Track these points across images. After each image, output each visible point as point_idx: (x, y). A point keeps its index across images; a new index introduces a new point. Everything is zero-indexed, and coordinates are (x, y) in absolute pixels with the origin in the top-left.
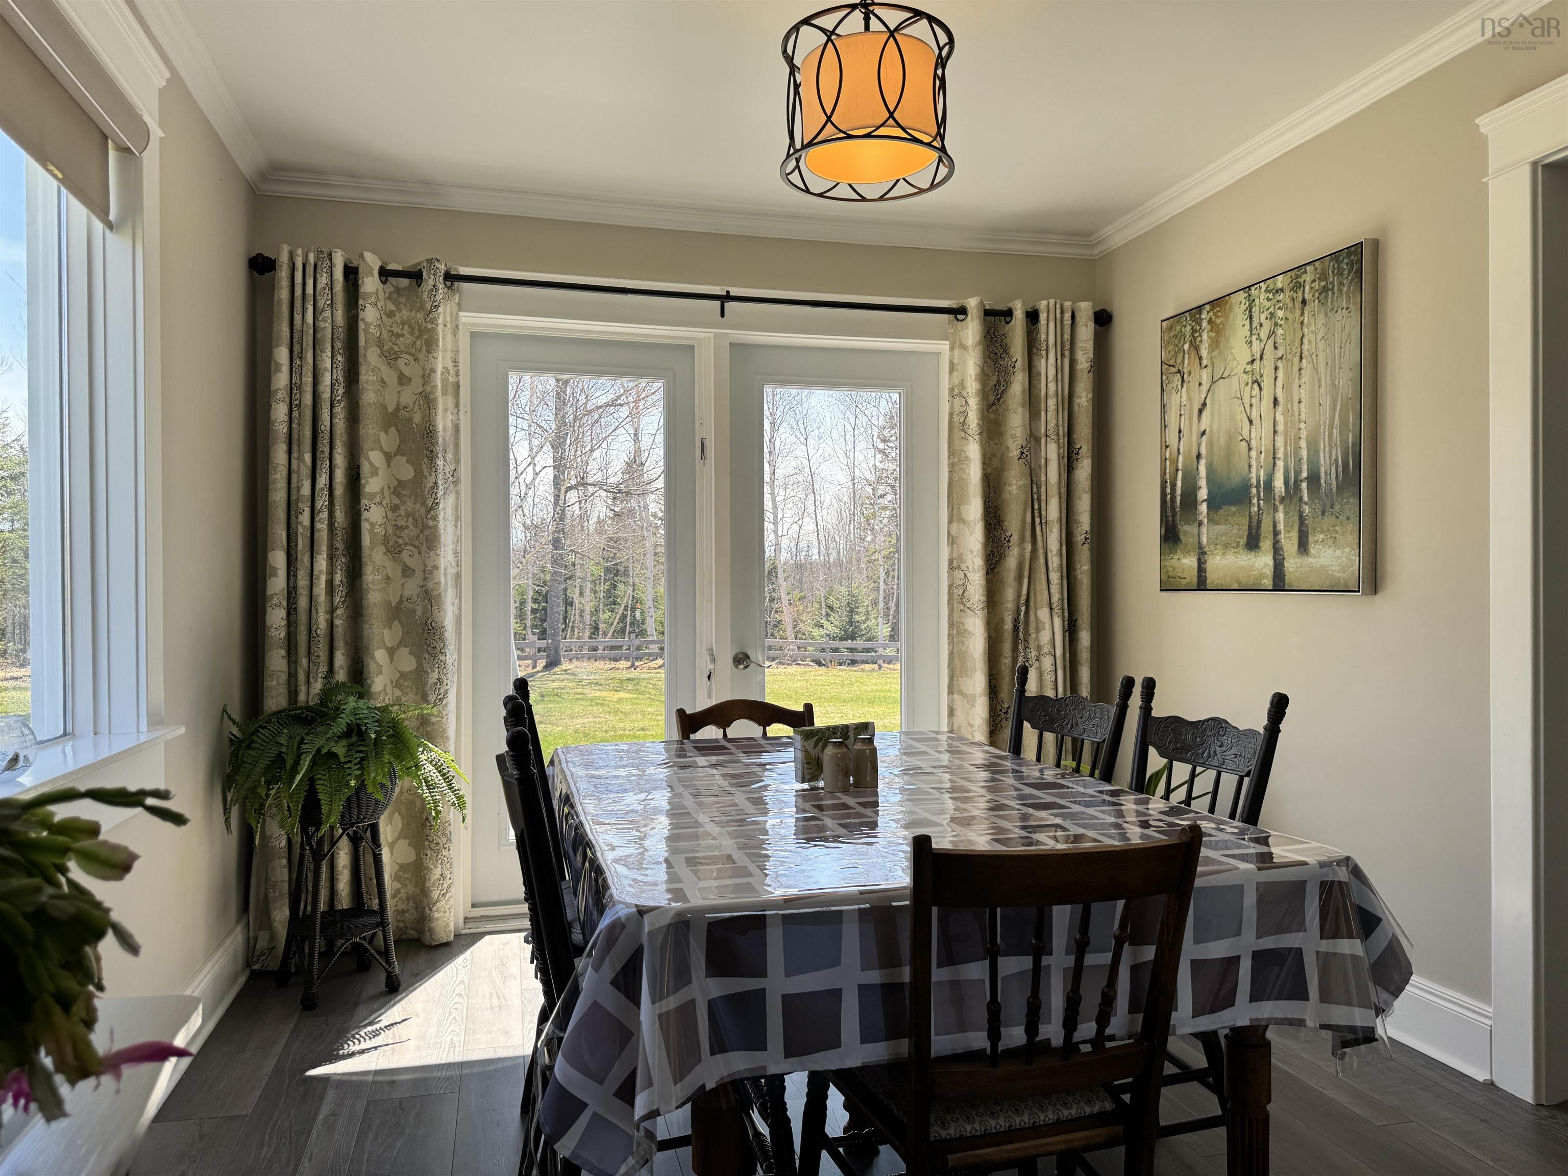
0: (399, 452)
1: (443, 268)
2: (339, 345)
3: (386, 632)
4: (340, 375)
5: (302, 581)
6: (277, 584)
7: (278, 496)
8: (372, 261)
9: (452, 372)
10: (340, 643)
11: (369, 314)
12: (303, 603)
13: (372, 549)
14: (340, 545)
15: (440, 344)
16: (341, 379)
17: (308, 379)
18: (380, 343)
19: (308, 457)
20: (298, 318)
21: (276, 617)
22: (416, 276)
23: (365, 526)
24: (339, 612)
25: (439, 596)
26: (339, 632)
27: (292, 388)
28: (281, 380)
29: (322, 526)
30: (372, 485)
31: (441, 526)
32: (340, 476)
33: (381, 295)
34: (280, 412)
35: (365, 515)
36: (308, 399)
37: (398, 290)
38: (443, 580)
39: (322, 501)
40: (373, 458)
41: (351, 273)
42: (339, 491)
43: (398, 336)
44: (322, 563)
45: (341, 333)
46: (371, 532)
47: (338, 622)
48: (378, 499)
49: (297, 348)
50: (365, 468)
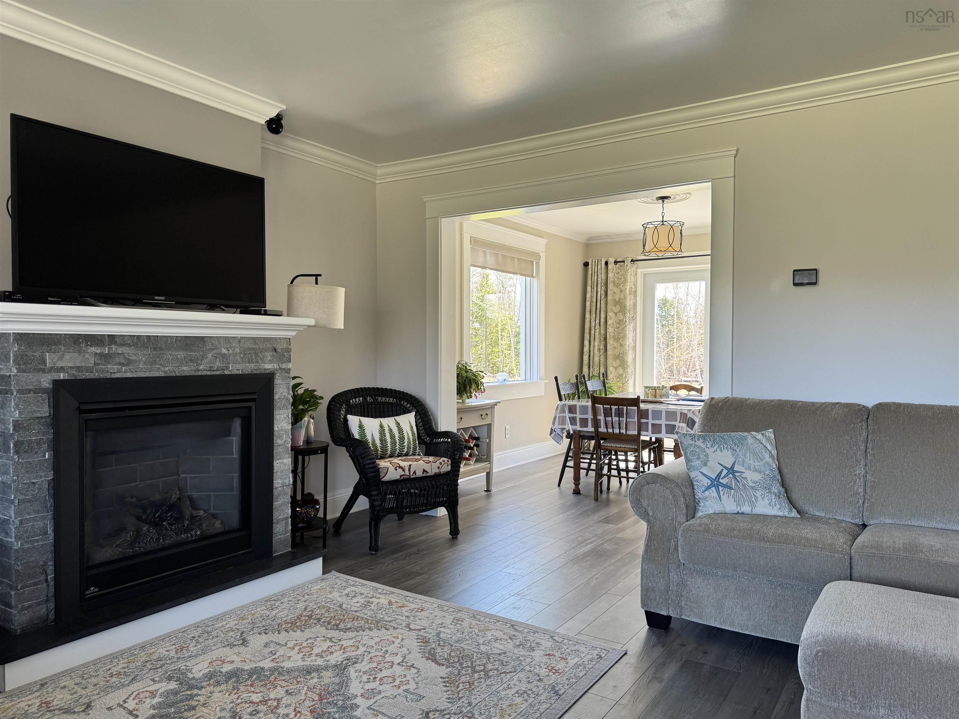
0: (620, 311)
1: (630, 259)
2: (602, 284)
3: (614, 363)
4: (603, 293)
5: (592, 349)
6: (586, 349)
7: (587, 326)
8: (611, 260)
9: (633, 288)
10: (602, 365)
11: (610, 275)
12: (592, 354)
13: (609, 340)
14: (602, 339)
15: (629, 281)
16: (603, 294)
17: (595, 294)
18: (614, 282)
19: (594, 315)
20: (593, 278)
21: (586, 358)
22: (624, 262)
23: (608, 333)
24: (601, 357)
25: (626, 352)
26: (601, 362)
27: (592, 297)
28: (588, 295)
29: (597, 334)
30: (610, 322)
31: (627, 333)
32: (602, 320)
33: (615, 268)
34: (588, 304)
35: (608, 330)
36: (595, 300)
37: (620, 266)
38: (628, 348)
39: (597, 326)
40: (610, 314)
41: (606, 263)
42: (602, 324)
43: (620, 279)
44: (596, 344)
45: (603, 281)
46: (609, 335)
47: (601, 359)
48: (612, 326)
49: (593, 286)
50: (608, 317)
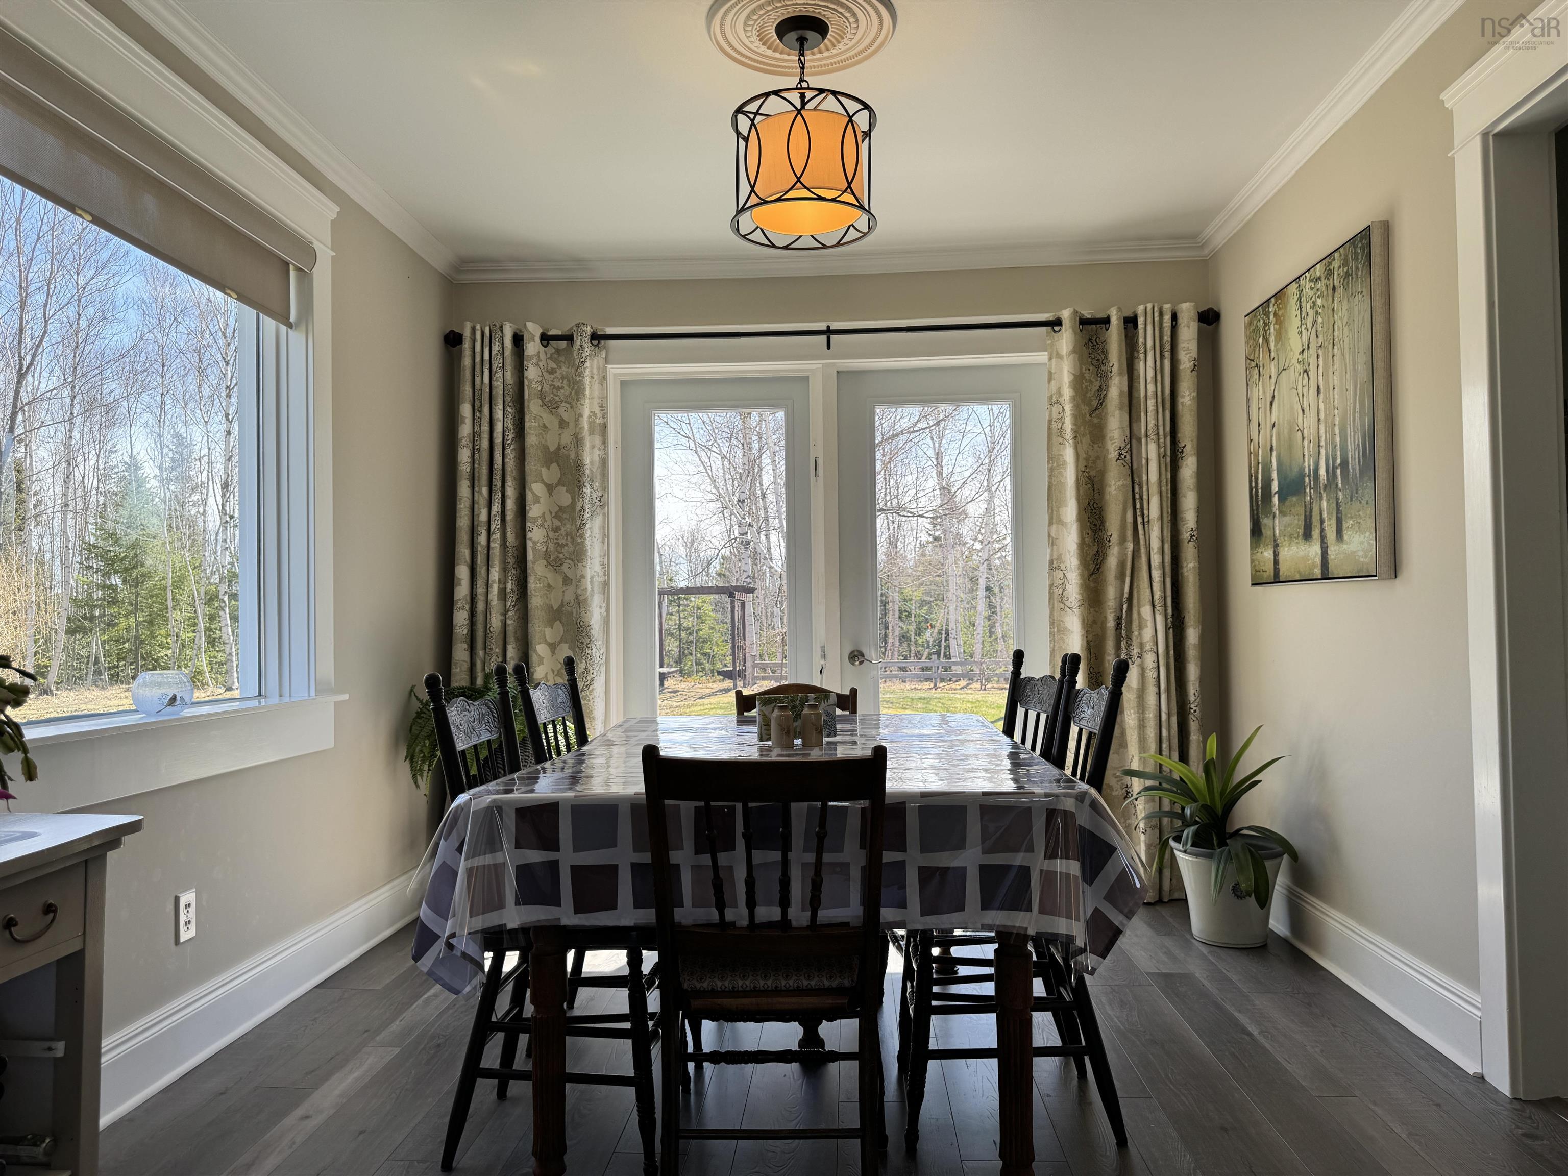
0: (560, 483)
1: (589, 330)
2: (508, 399)
3: (548, 631)
4: (510, 424)
5: (480, 590)
6: (462, 591)
7: (463, 521)
8: (533, 330)
9: (599, 414)
10: (511, 639)
11: (532, 373)
12: (481, 606)
13: (534, 563)
14: (511, 560)
15: (587, 392)
16: (511, 426)
17: (486, 428)
18: (542, 395)
19: (485, 490)
20: (478, 380)
21: (461, 618)
22: (569, 338)
23: (529, 544)
24: (510, 614)
25: (586, 600)
26: (511, 630)
27: (475, 436)
28: (465, 430)
29: (496, 546)
30: (534, 511)
31: (588, 542)
32: (510, 504)
33: (542, 356)
34: (464, 455)
35: (529, 535)
36: (485, 444)
37: (558, 351)
38: (589, 587)
39: (496, 524)
40: (536, 489)
41: (518, 340)
42: (510, 516)
43: (559, 388)
44: (495, 574)
45: (511, 391)
46: (534, 549)
47: (509, 622)
48: (539, 522)
49: (477, 404)
50: (529, 497)
